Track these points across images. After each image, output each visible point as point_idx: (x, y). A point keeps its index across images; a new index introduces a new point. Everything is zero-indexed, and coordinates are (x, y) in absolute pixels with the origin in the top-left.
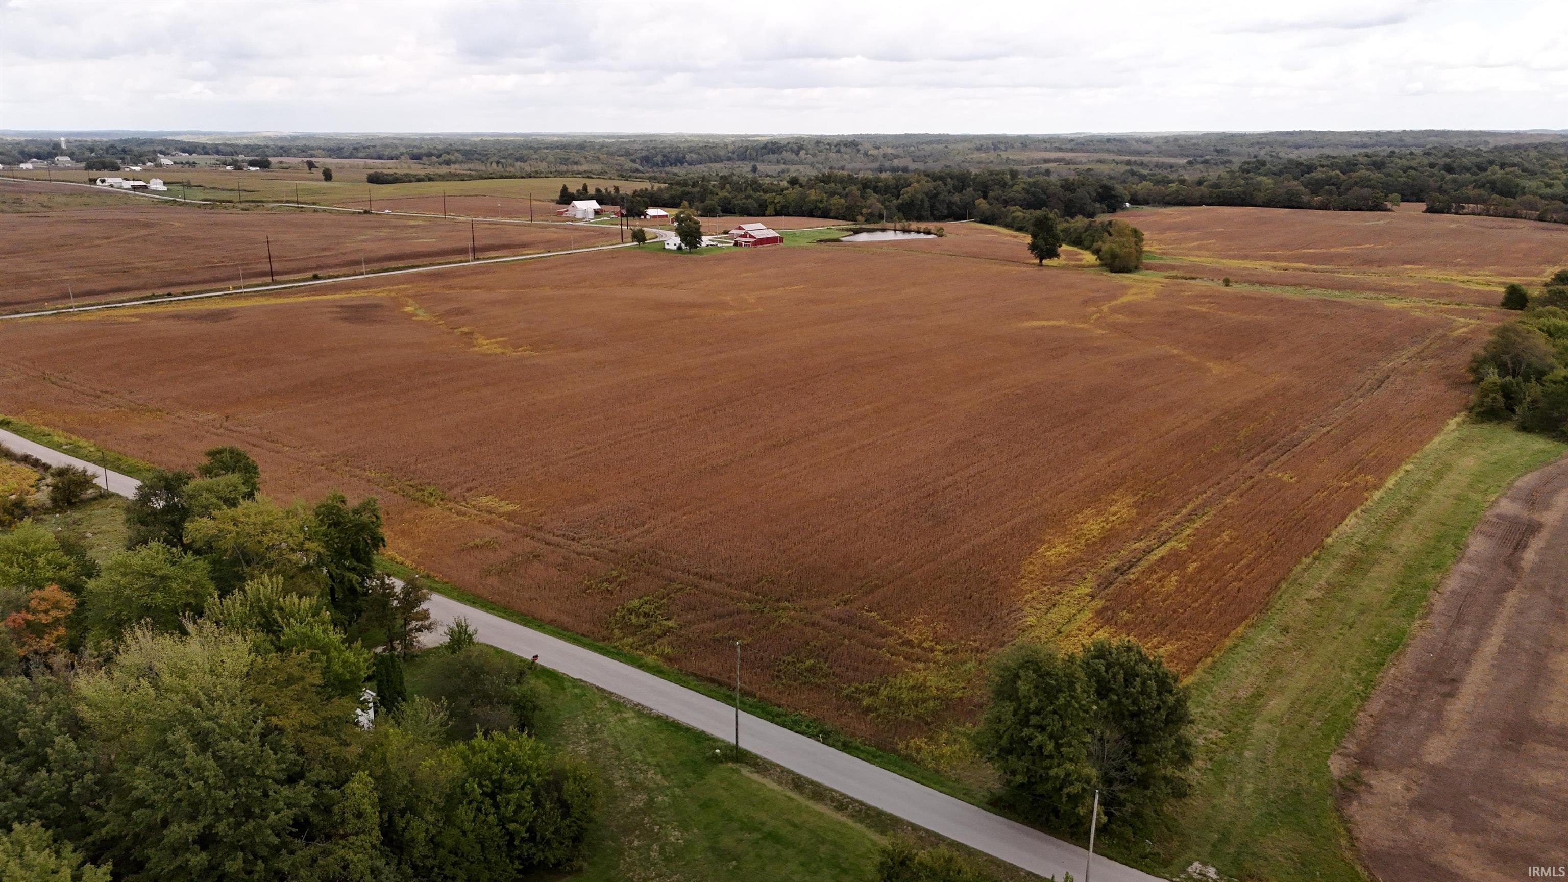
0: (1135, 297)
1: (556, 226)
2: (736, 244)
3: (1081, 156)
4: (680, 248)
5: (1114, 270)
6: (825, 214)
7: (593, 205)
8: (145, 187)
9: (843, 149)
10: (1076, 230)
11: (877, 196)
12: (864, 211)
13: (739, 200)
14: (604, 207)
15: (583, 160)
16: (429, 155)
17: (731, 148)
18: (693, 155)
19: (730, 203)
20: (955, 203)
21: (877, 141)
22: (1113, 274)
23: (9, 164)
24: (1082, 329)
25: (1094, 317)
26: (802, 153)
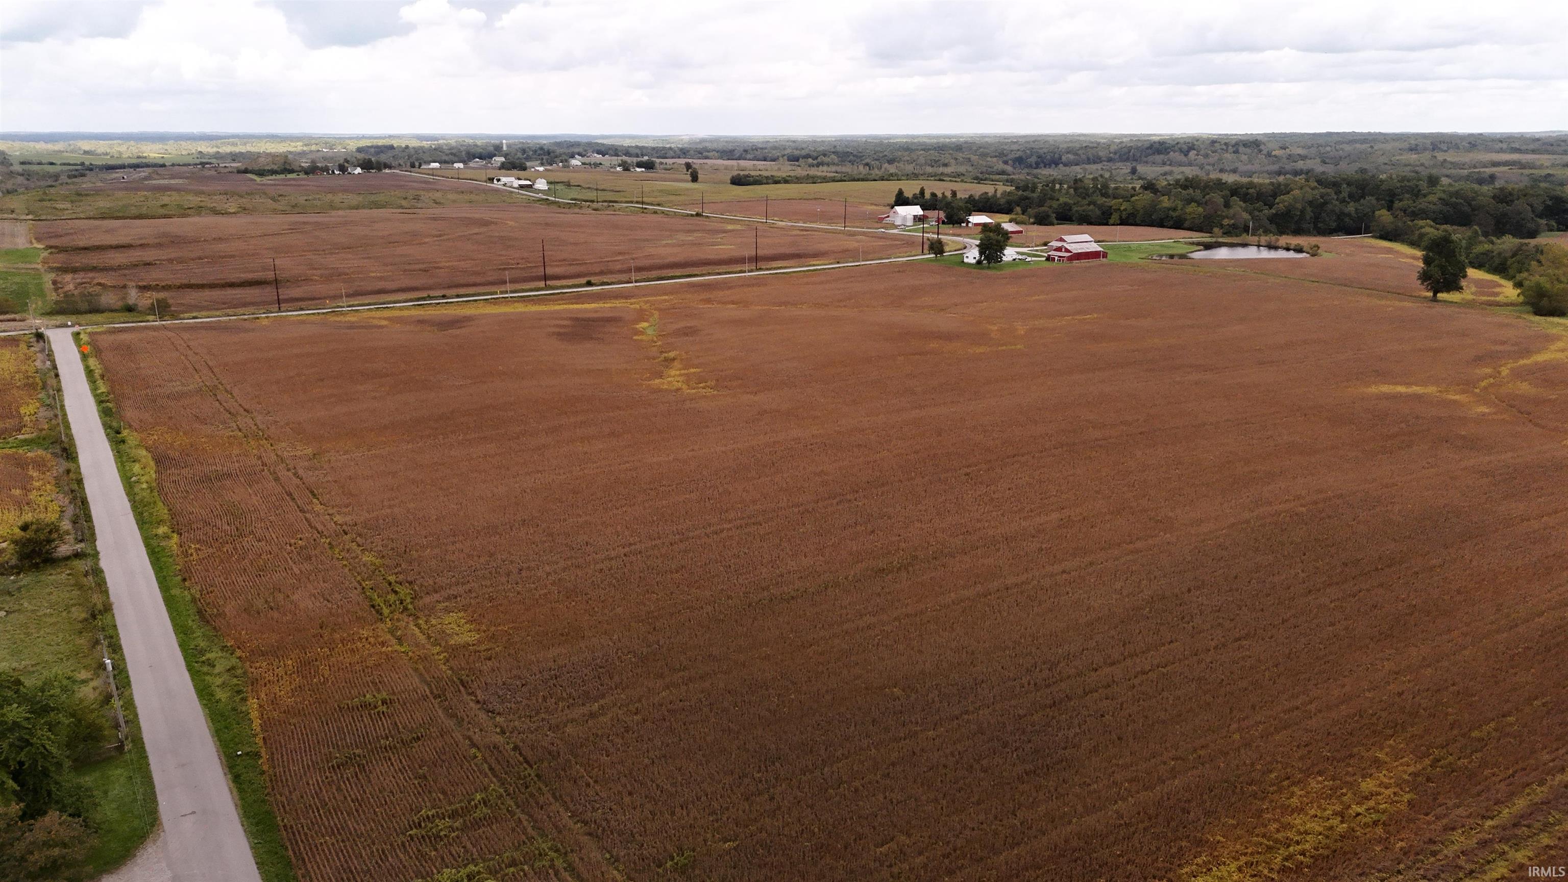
0: (1559, 355)
1: (864, 234)
2: (1048, 259)
3: (1544, 159)
4: (979, 262)
5: (1539, 312)
6: (1178, 225)
7: (917, 210)
8: (530, 186)
9: (1241, 149)
10: (1500, 254)
11: (1244, 205)
12: (1226, 222)
13: (1082, 207)
14: (928, 213)
15: (953, 161)
16: (807, 156)
17: (1113, 148)
18: (1069, 155)
19: (1070, 210)
20: (1349, 215)
21: (1285, 141)
22: (1538, 318)
23: (446, 162)
24: (1455, 401)
25: (1483, 384)
26: (1192, 154)
